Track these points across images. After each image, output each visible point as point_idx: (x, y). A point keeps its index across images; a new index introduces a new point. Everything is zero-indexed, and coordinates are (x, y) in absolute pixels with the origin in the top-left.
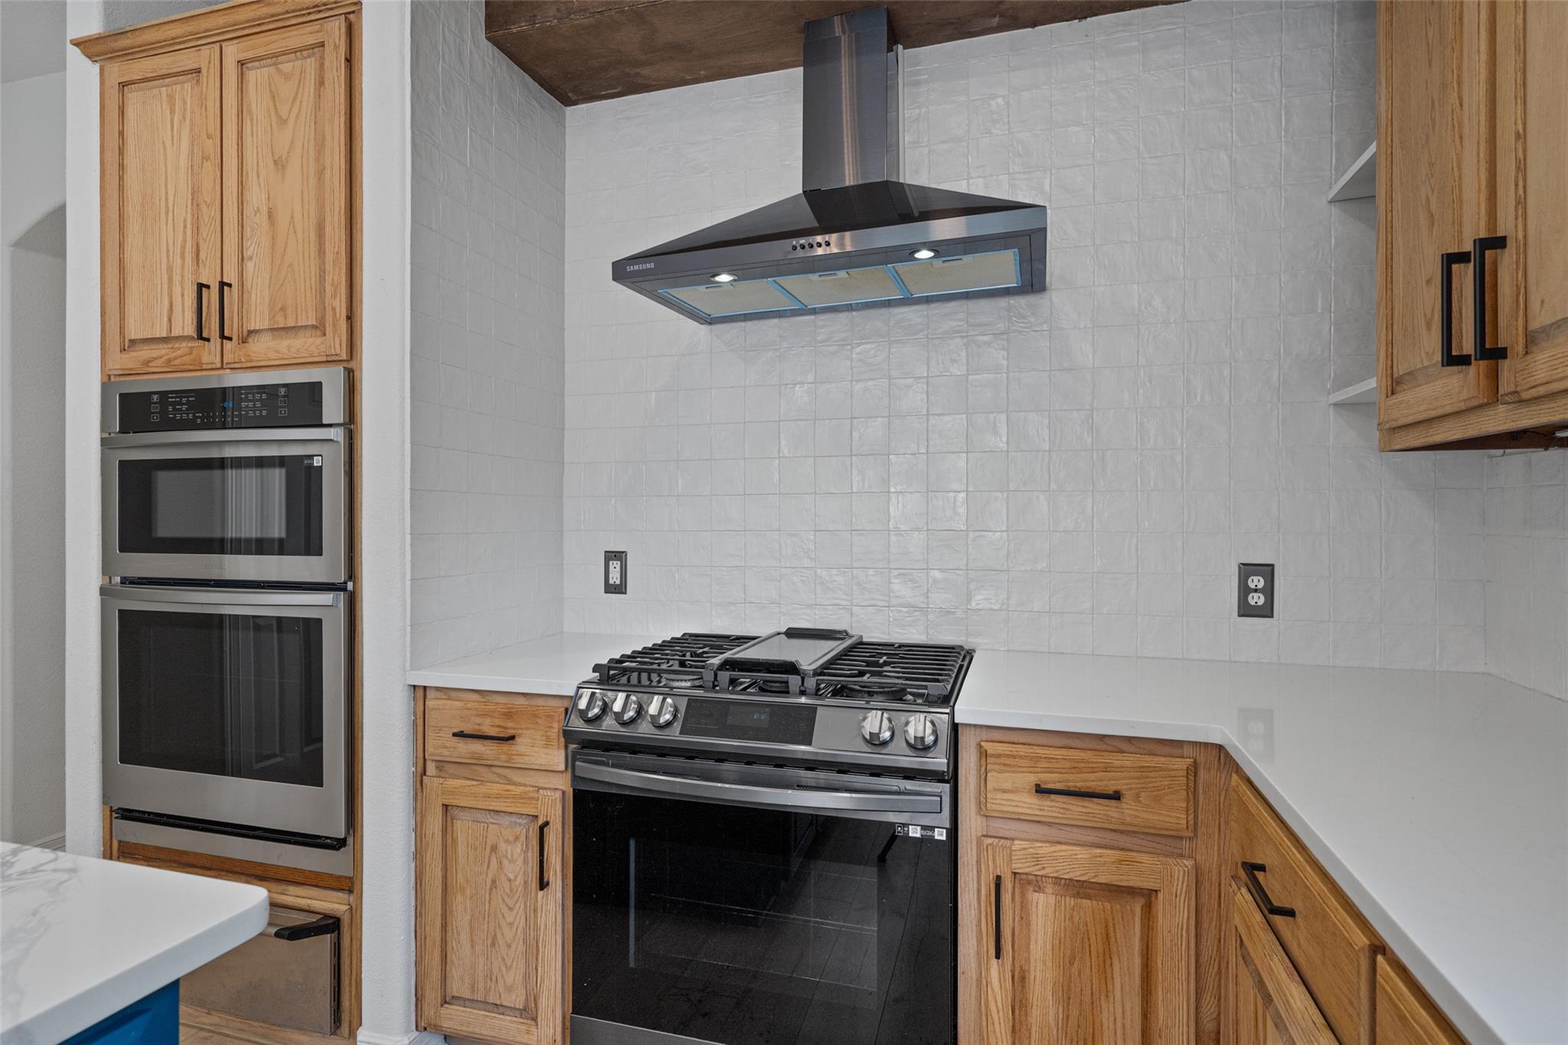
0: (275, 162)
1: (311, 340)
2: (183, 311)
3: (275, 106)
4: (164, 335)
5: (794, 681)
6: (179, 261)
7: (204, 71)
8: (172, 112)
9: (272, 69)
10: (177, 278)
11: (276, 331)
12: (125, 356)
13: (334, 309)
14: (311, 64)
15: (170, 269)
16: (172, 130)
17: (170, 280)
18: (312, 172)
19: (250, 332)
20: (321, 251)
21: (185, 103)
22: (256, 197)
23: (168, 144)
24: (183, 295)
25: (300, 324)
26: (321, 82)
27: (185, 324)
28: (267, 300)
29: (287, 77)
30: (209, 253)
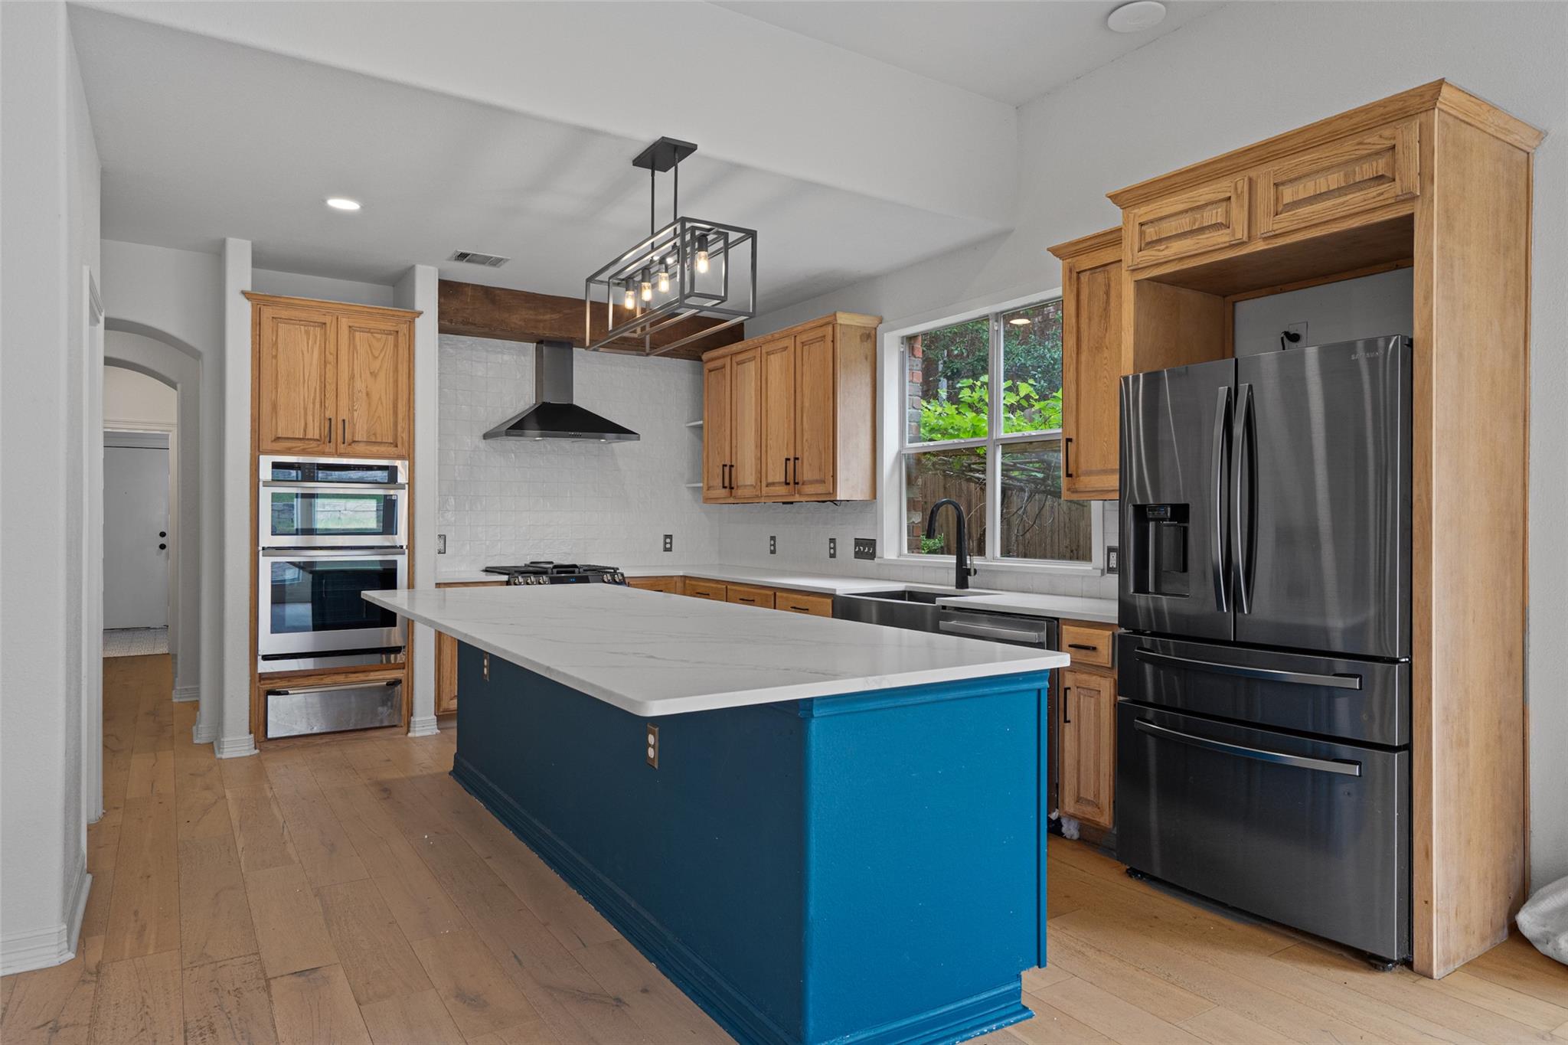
0: (371, 373)
1: (390, 448)
2: (314, 428)
3: (371, 350)
4: (301, 437)
5: (577, 570)
6: (311, 406)
7: (328, 325)
8: (308, 339)
9: (369, 334)
10: (310, 413)
11: (369, 443)
12: (274, 444)
13: (402, 438)
14: (391, 338)
15: (305, 409)
16: (308, 346)
17: (306, 414)
18: (391, 380)
19: (354, 442)
20: (395, 413)
21: (316, 337)
22: (359, 385)
23: (305, 352)
24: (313, 421)
25: (384, 441)
26: (396, 346)
27: (314, 432)
28: (366, 428)
29: (378, 340)
30: (330, 403)
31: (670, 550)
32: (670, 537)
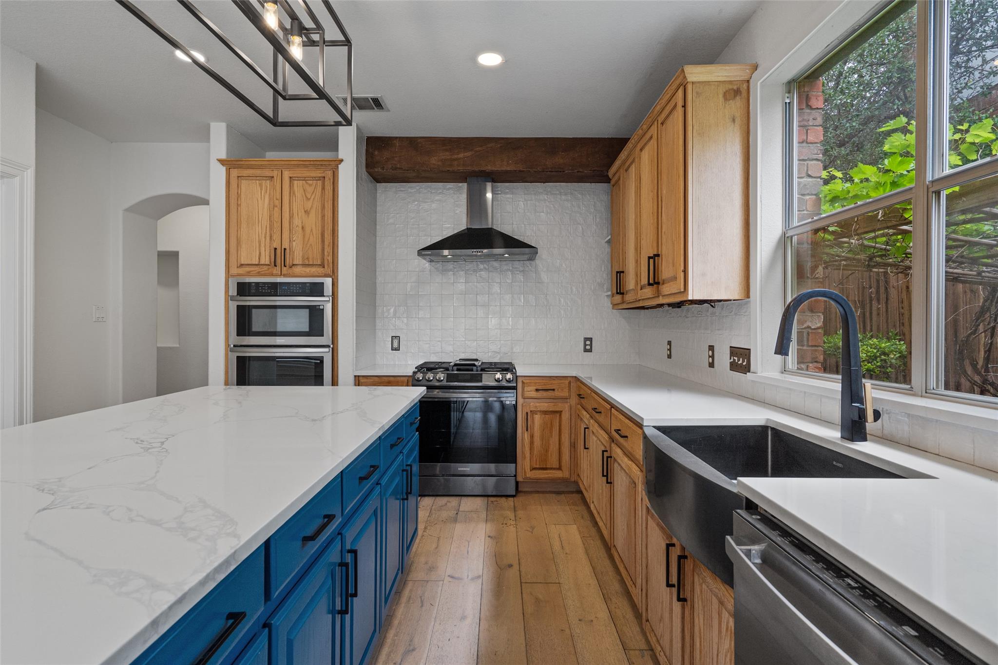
0: (305, 211)
1: (319, 269)
2: (265, 256)
3: (305, 194)
4: (257, 263)
5: (475, 368)
6: (264, 239)
7: (275, 178)
8: (261, 189)
9: (304, 182)
10: (263, 245)
11: (304, 265)
12: (239, 269)
13: (328, 260)
14: (320, 183)
15: (260, 242)
16: (261, 195)
17: (260, 245)
18: (320, 216)
19: (293, 265)
20: (323, 241)
21: (267, 187)
22: (297, 221)
23: (259, 199)
24: (265, 251)
25: (314, 263)
26: (323, 188)
27: (265, 260)
28: (301, 255)
29: (310, 185)
30: (276, 237)
31: (590, 351)
32: (591, 339)
